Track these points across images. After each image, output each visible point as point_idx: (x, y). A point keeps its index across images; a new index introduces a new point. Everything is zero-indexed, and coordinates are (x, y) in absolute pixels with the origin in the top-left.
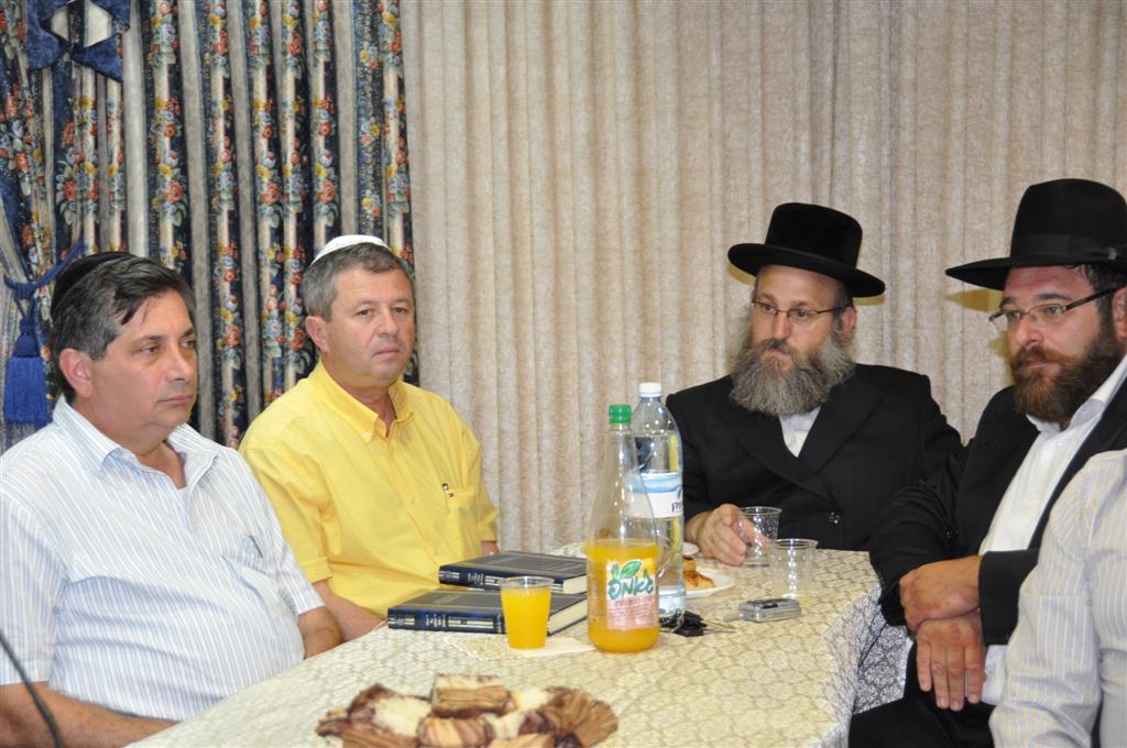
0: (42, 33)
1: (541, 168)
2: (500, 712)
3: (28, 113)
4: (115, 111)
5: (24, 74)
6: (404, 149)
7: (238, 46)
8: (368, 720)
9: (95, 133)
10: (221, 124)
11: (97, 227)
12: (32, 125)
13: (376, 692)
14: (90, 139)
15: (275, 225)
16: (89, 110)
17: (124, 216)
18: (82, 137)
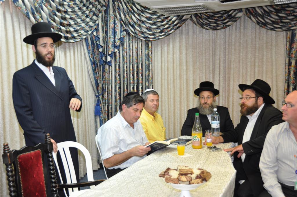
0: (101, 60)
1: (172, 79)
2: (191, 174)
3: (99, 71)
4: (111, 71)
5: (99, 66)
6: (152, 76)
7: (128, 61)
8: (168, 174)
9: (108, 74)
10: (125, 72)
11: (108, 87)
12: (99, 73)
13: (168, 169)
14: (107, 75)
15: (133, 87)
16: (107, 71)
17: (111, 85)
18: (106, 74)
